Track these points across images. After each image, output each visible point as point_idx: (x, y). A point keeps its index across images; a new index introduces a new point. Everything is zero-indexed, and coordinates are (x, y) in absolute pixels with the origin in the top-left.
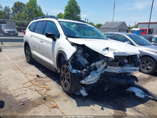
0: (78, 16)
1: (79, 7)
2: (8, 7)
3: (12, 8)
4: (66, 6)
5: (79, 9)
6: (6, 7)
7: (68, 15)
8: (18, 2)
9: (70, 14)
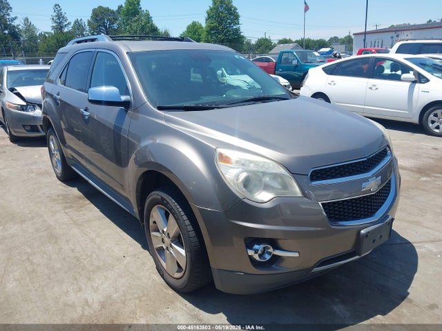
0: (234, 27)
1: (236, 9)
2: (81, 20)
3: (89, 22)
4: (209, 8)
5: (235, 12)
6: (76, 22)
7: (212, 29)
8: (100, 7)
9: (218, 25)
